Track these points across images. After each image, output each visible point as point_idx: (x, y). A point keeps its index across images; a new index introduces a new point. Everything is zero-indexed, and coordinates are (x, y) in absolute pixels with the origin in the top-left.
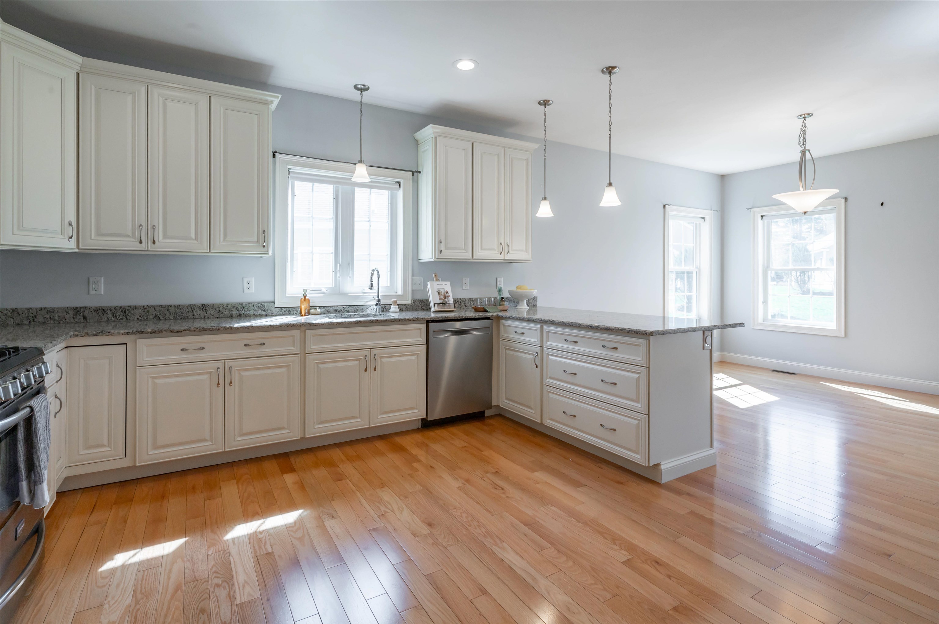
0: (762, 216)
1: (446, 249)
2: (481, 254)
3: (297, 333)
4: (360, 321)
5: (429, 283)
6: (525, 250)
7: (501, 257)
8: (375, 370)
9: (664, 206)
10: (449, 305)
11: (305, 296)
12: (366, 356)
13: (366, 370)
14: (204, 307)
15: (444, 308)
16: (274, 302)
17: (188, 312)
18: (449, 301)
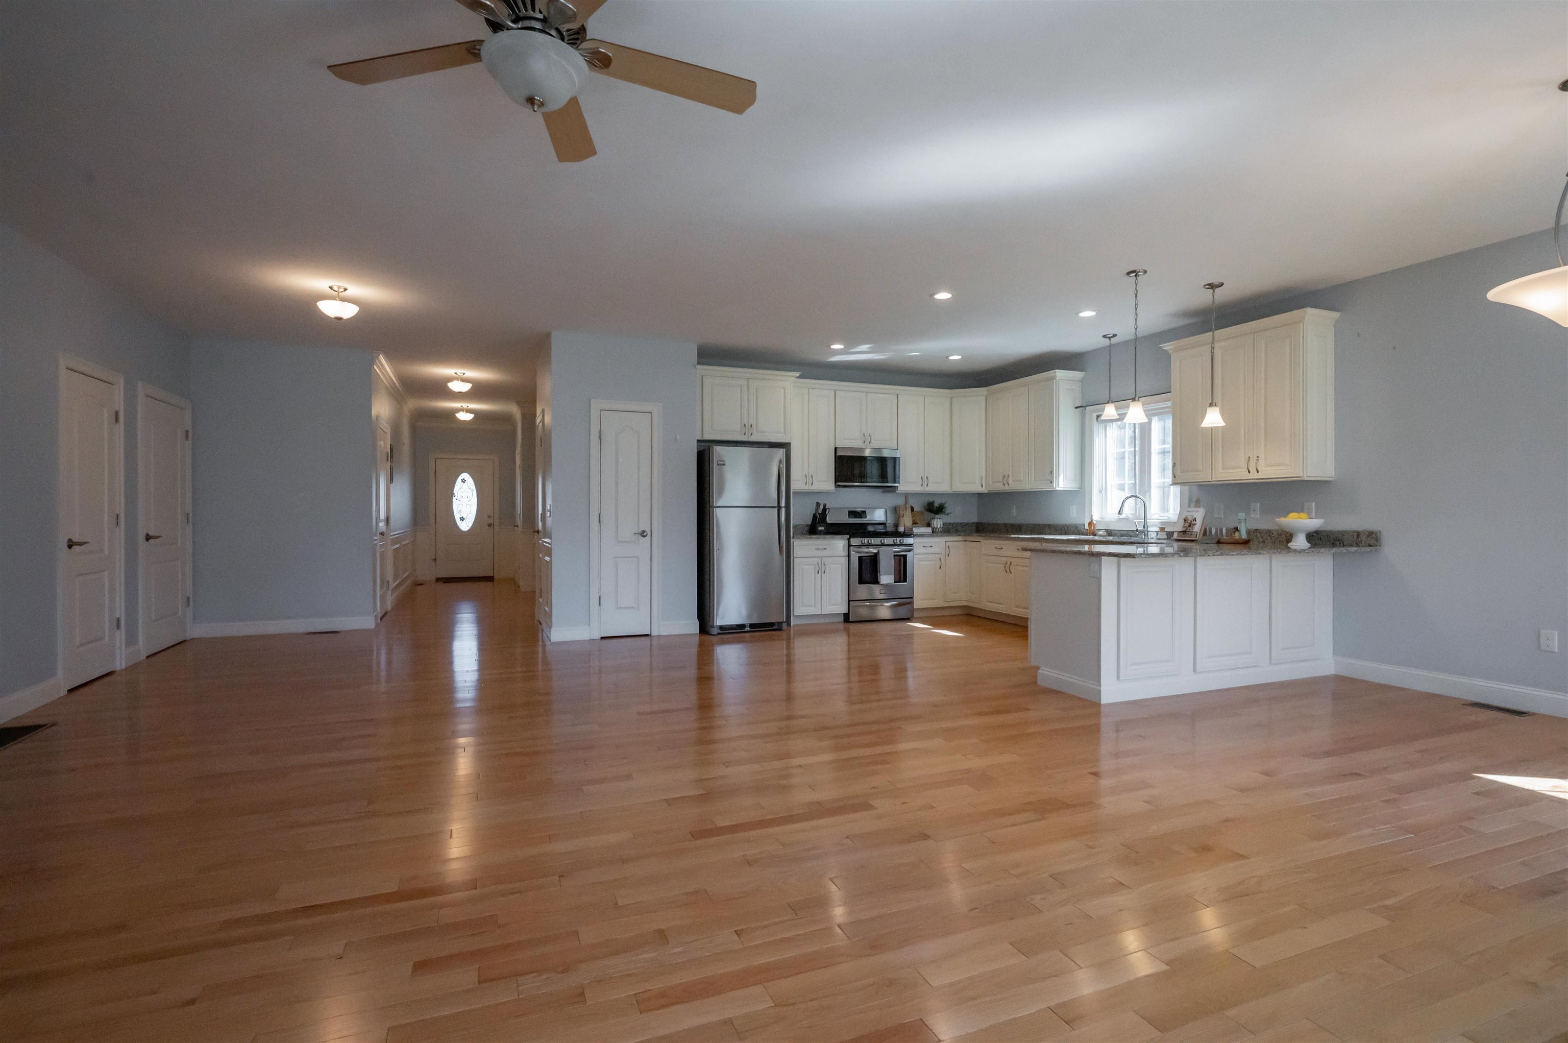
1: (1181, 472)
2: (1223, 475)
6: (1288, 462)
7: (1251, 476)
11: (1092, 520)
18: (1192, 529)
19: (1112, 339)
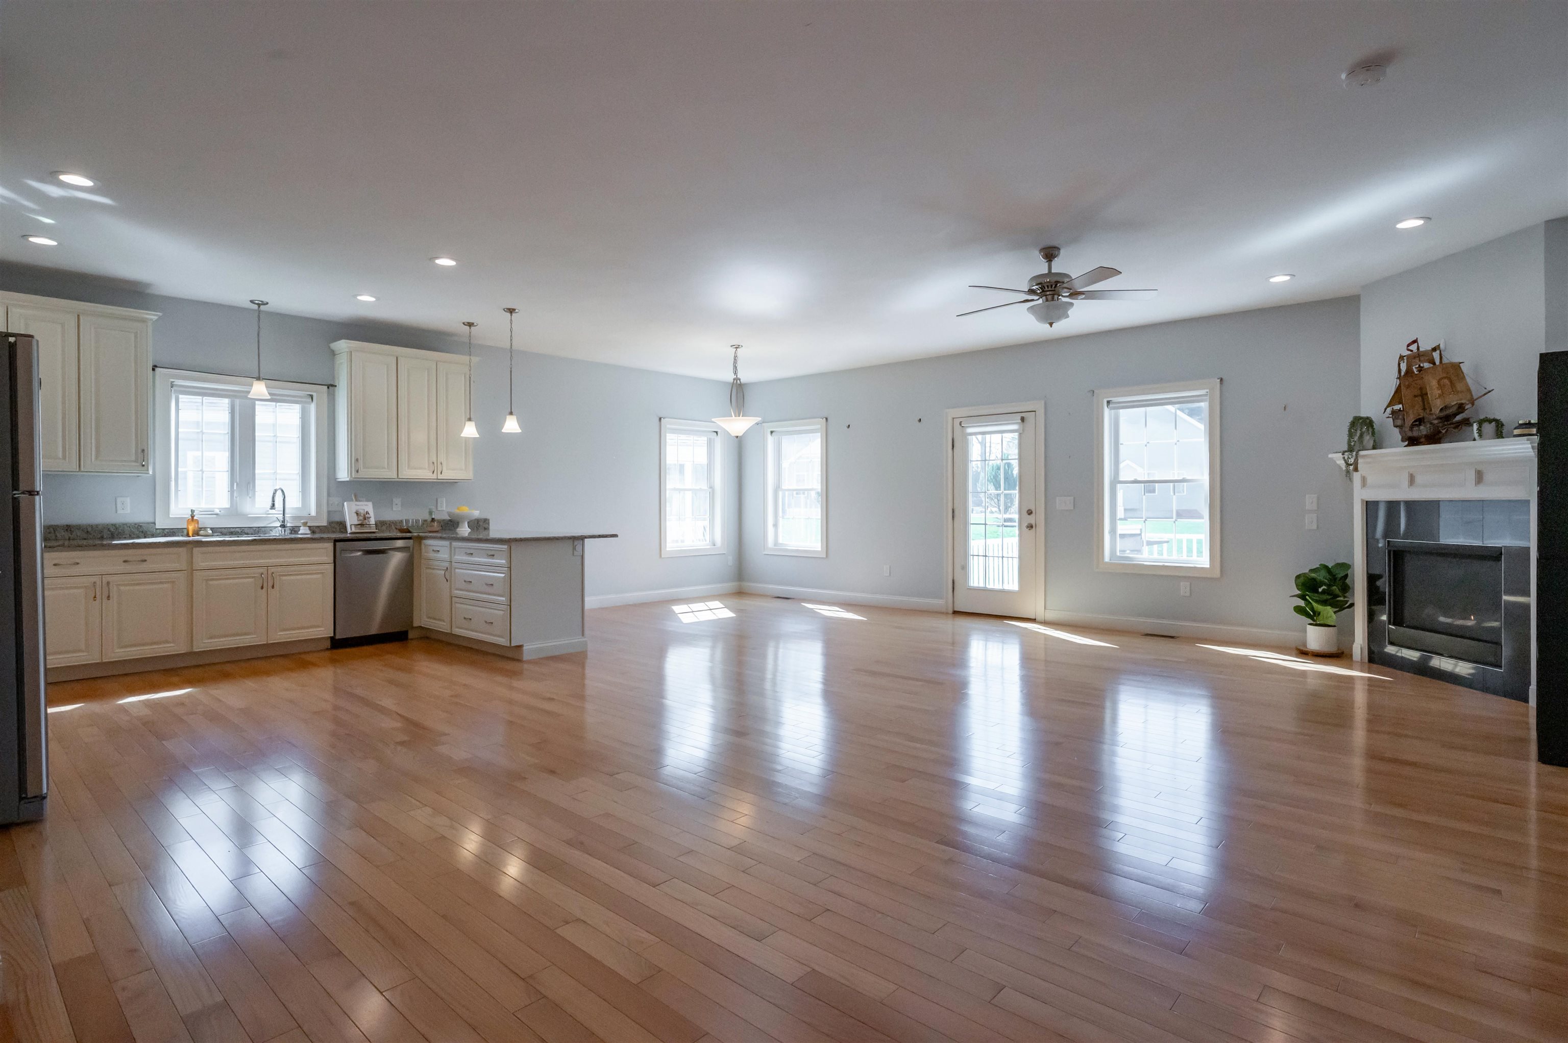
0: (772, 432)
1: (364, 468)
2: (408, 473)
3: (182, 551)
4: (255, 539)
5: (345, 503)
6: (464, 468)
7: (434, 476)
8: (273, 587)
9: (660, 419)
10: (370, 527)
11: (193, 517)
12: (262, 574)
13: (262, 588)
14: (68, 528)
15: (363, 530)
16: (154, 523)
17: (50, 533)
18: (369, 522)
19: (261, 306)
